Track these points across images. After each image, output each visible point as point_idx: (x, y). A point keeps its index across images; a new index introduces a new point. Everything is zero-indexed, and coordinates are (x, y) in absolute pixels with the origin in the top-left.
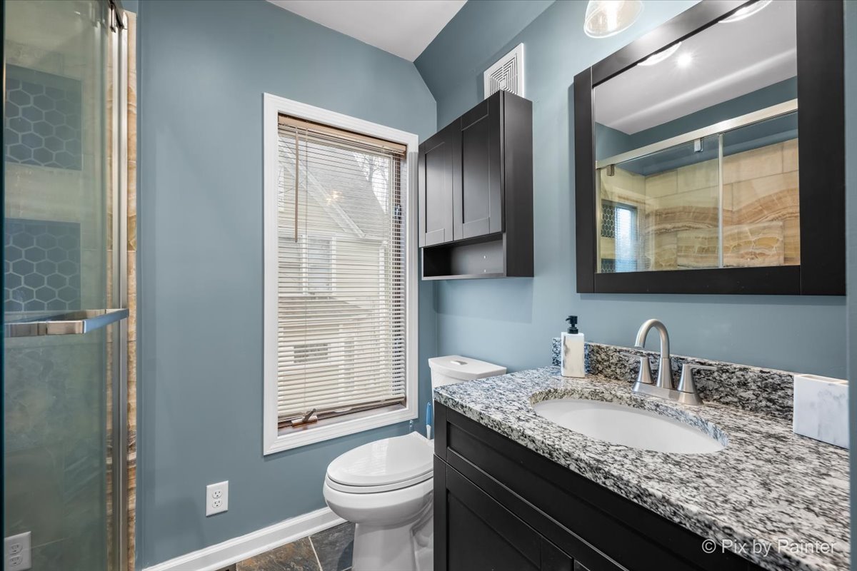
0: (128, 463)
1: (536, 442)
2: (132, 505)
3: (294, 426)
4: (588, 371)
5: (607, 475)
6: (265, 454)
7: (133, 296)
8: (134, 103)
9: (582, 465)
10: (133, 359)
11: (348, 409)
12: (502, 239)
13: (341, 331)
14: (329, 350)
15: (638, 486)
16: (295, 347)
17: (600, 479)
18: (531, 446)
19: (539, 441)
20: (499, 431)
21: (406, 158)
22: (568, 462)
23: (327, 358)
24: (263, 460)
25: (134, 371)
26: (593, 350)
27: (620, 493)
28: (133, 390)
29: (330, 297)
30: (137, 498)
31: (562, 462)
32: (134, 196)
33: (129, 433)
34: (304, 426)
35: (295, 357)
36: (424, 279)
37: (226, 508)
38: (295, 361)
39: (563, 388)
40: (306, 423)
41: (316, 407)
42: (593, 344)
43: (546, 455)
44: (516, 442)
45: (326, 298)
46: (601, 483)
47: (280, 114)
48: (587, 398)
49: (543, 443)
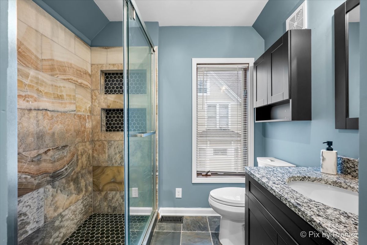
0: (156, 175)
1: (276, 192)
2: (157, 188)
3: (203, 175)
4: (341, 172)
5: (299, 210)
6: (192, 183)
7: (157, 128)
8: (157, 72)
9: (291, 204)
10: (158, 146)
11: (223, 173)
12: (289, 102)
13: (232, 144)
14: (227, 151)
15: (310, 217)
16: (214, 149)
17: (297, 211)
18: (274, 194)
19: (277, 192)
20: (264, 186)
21: (248, 69)
22: (286, 202)
23: (226, 154)
24: (192, 184)
25: (158, 149)
26: (344, 161)
27: (304, 219)
28: (157, 155)
29: (228, 129)
30: (159, 186)
31: (284, 202)
32: (157, 100)
33: (156, 167)
34: (207, 176)
35: (214, 152)
36: (256, 122)
37: (181, 197)
38: (214, 154)
39: (314, 177)
40: (207, 175)
41: (211, 170)
42: (345, 158)
43: (279, 198)
44: (269, 192)
45: (226, 129)
46: (297, 213)
47: (197, 64)
48: (330, 184)
49: (278, 193)
